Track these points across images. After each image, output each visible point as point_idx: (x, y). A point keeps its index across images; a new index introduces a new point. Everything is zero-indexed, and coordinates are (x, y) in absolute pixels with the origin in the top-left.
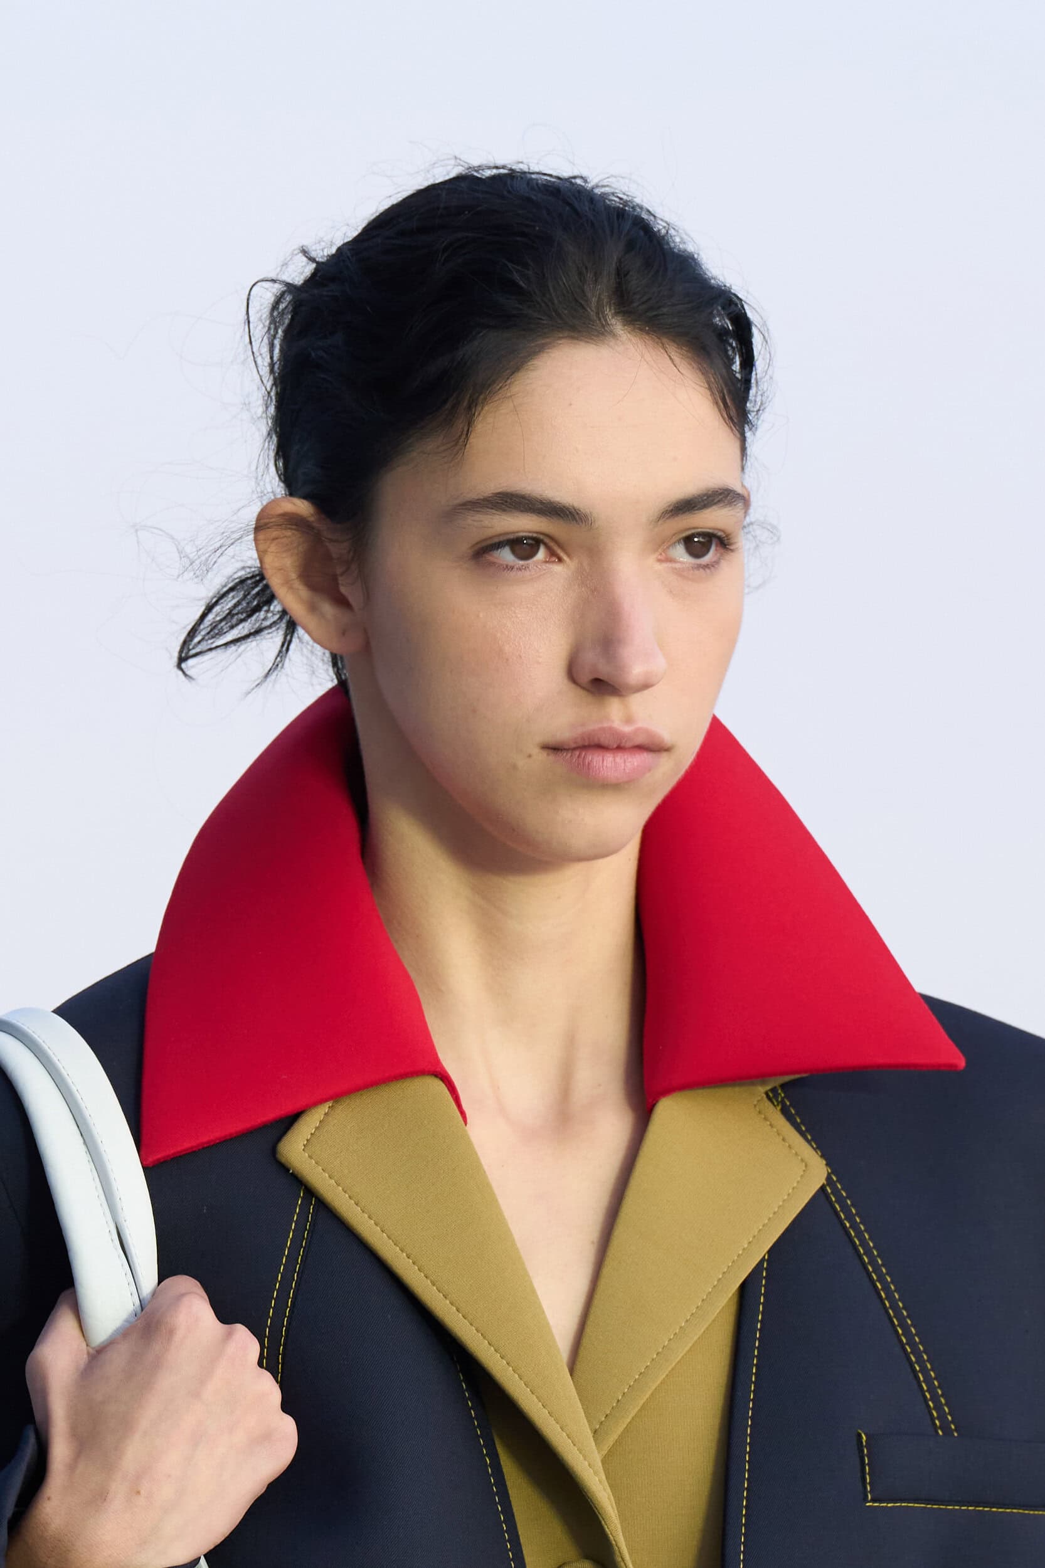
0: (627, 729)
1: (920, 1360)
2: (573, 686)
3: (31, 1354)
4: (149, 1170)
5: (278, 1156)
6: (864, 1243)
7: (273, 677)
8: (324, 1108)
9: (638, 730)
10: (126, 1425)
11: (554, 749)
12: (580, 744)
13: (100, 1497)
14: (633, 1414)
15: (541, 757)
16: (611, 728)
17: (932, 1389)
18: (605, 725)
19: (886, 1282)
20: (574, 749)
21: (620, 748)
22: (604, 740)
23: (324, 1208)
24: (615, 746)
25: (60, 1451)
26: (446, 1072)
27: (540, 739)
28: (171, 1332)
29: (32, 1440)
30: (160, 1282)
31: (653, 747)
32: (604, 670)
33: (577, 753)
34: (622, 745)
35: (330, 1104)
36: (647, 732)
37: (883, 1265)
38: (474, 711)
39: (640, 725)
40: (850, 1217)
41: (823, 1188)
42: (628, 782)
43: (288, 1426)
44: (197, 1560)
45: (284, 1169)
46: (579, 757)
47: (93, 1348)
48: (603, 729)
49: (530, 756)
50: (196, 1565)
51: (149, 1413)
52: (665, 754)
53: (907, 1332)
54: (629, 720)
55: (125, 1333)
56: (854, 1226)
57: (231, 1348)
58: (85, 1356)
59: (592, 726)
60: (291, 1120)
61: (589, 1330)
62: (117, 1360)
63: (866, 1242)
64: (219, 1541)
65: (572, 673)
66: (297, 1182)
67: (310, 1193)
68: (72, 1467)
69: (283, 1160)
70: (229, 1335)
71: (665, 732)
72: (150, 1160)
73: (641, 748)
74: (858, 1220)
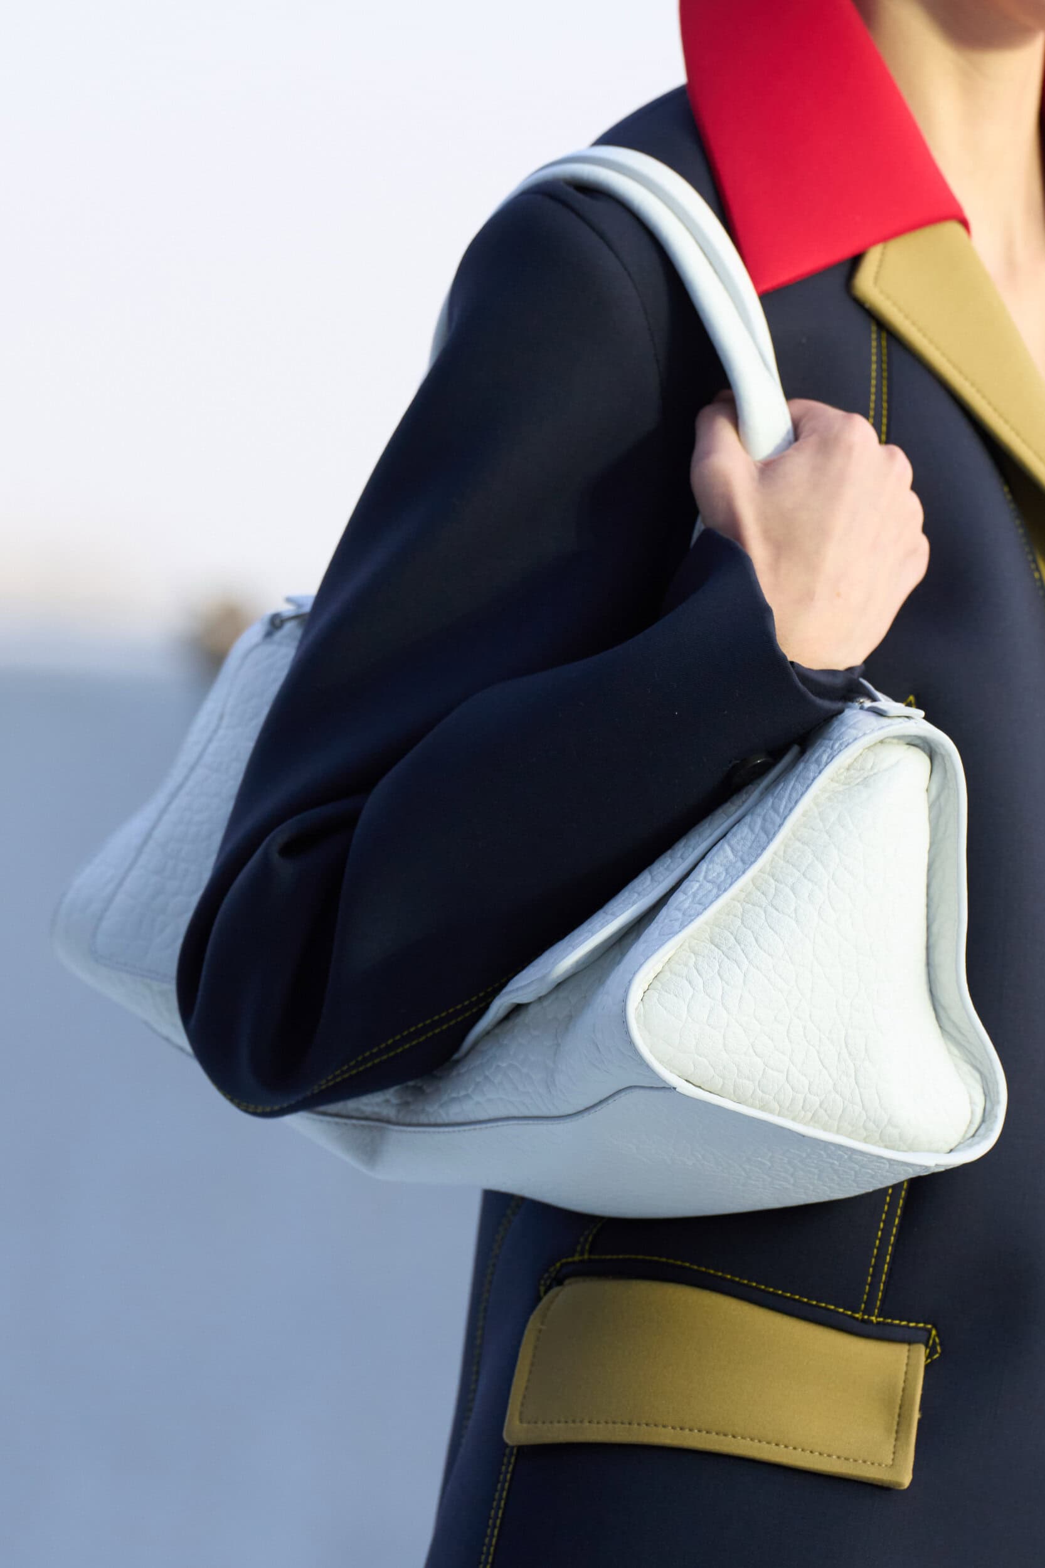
8: (880, 248)
13: (808, 595)
23: (894, 339)
26: (965, 217)
35: (883, 244)
43: (925, 543)
45: (859, 305)
58: (753, 466)
66: (870, 316)
67: (881, 326)
69: (859, 298)
70: (892, 456)
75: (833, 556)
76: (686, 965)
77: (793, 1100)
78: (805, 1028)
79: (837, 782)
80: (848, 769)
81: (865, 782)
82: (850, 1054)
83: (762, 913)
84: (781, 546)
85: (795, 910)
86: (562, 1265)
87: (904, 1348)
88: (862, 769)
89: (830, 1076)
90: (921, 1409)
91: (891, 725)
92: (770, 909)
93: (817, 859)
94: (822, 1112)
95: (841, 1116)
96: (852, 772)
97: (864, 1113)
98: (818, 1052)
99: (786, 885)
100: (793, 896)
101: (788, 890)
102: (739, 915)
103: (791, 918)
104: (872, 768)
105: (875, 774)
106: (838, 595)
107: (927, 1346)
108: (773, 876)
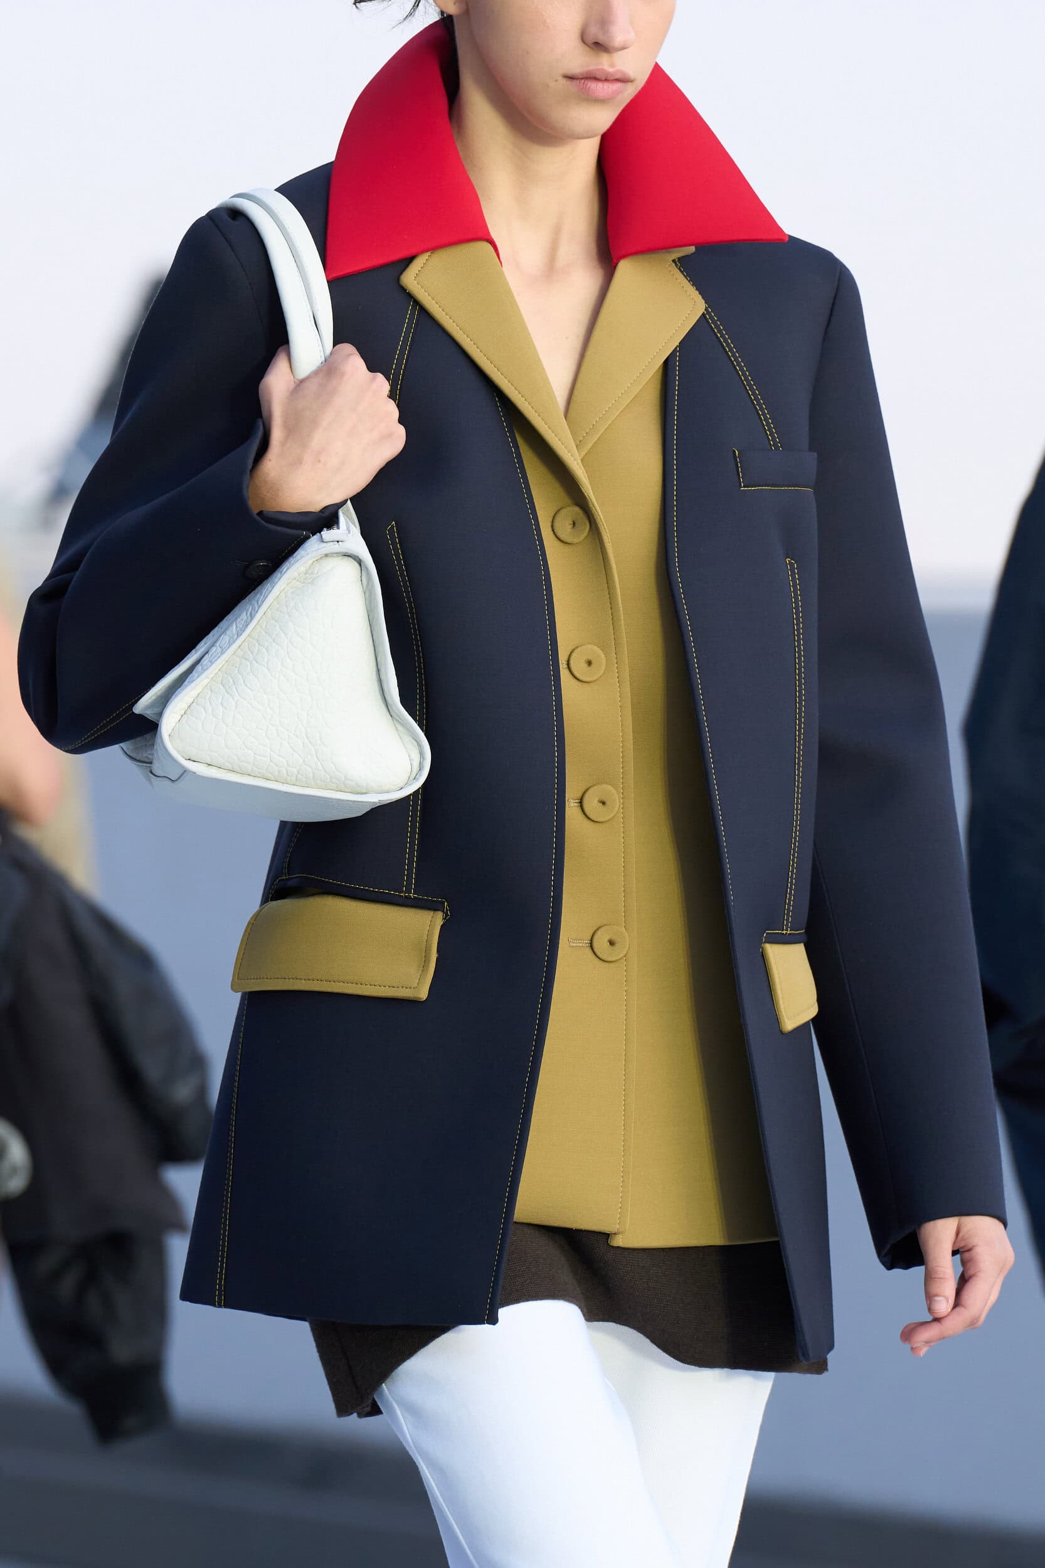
0: (611, 70)
1: (761, 408)
2: (583, 44)
3: (263, 380)
4: (332, 283)
5: (401, 282)
6: (728, 345)
7: (408, 20)
8: (425, 256)
9: (618, 71)
10: (315, 423)
11: (571, 78)
12: (585, 76)
13: (299, 461)
14: (601, 433)
15: (564, 81)
16: (603, 70)
17: (768, 424)
18: (600, 67)
19: (742, 367)
20: (582, 79)
21: (606, 80)
22: (598, 76)
23: (423, 311)
24: (604, 79)
25: (277, 435)
26: (493, 239)
27: (562, 72)
28: (343, 374)
29: (261, 427)
30: (334, 347)
31: (624, 80)
32: (601, 38)
33: (583, 81)
34: (609, 78)
35: (429, 253)
36: (622, 72)
37: (739, 357)
38: (528, 53)
39: (618, 68)
40: (720, 331)
41: (703, 314)
42: (608, 99)
43: (401, 430)
44: (347, 500)
45: (403, 289)
46: (584, 83)
47: (297, 379)
48: (598, 70)
49: (556, 81)
50: (344, 504)
51: (327, 418)
52: (630, 84)
53: (754, 394)
54: (612, 65)
55: (316, 373)
56: (722, 336)
57: (374, 386)
58: (293, 383)
59: (592, 68)
60: (409, 260)
61: (578, 385)
62: (312, 387)
63: (729, 344)
64: (359, 491)
65: (583, 40)
66: (410, 296)
67: (417, 303)
68: (283, 444)
69: (404, 285)
70: (374, 379)
71: (631, 73)
72: (331, 277)
73: (618, 80)
74: (724, 332)
75: (318, 439)
76: (205, 699)
77: (279, 772)
78: (277, 730)
79: (299, 581)
80: (306, 574)
81: (312, 583)
82: (310, 742)
83: (249, 665)
84: (291, 430)
85: (268, 662)
86: (279, 882)
87: (431, 913)
88: (312, 573)
89: (299, 756)
90: (438, 951)
91: (324, 547)
92: (254, 662)
93: (282, 630)
94: (300, 776)
95: (313, 777)
96: (307, 575)
97: (327, 775)
98: (289, 743)
99: (264, 647)
100: (266, 653)
101: (264, 650)
102: (237, 666)
103: (265, 667)
104: (317, 573)
105: (319, 576)
106: (319, 461)
107: (443, 911)
108: (258, 641)
